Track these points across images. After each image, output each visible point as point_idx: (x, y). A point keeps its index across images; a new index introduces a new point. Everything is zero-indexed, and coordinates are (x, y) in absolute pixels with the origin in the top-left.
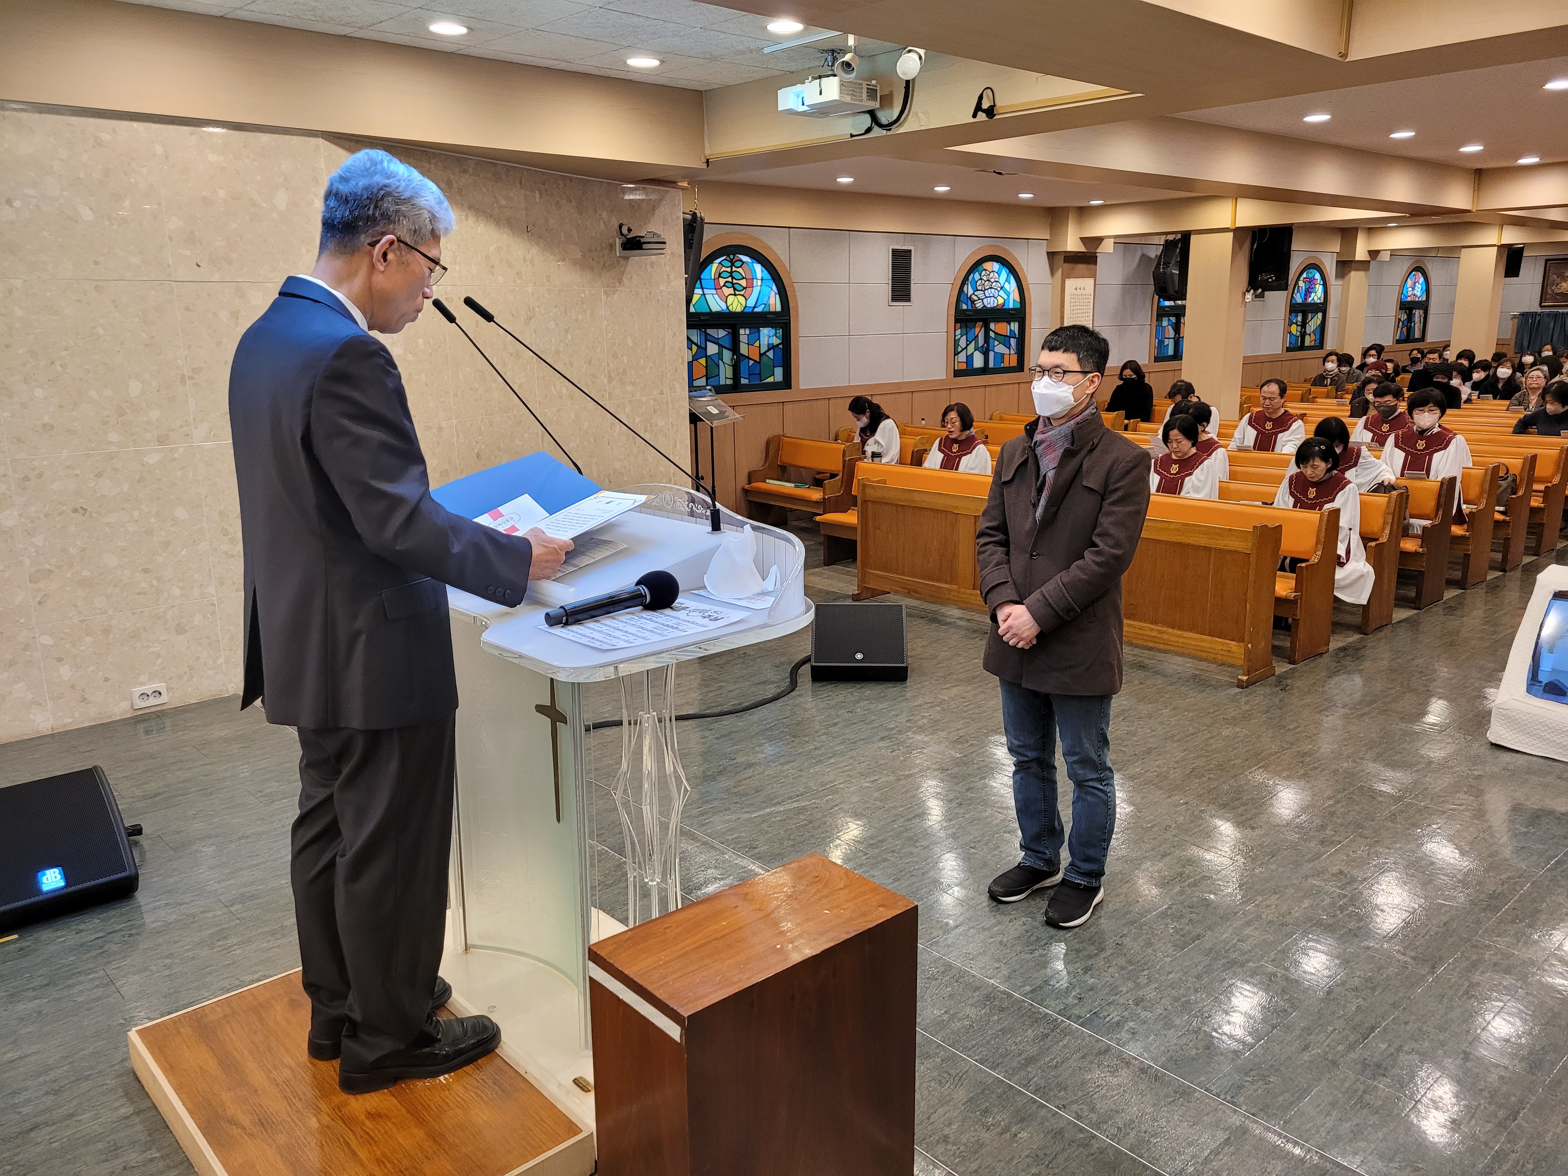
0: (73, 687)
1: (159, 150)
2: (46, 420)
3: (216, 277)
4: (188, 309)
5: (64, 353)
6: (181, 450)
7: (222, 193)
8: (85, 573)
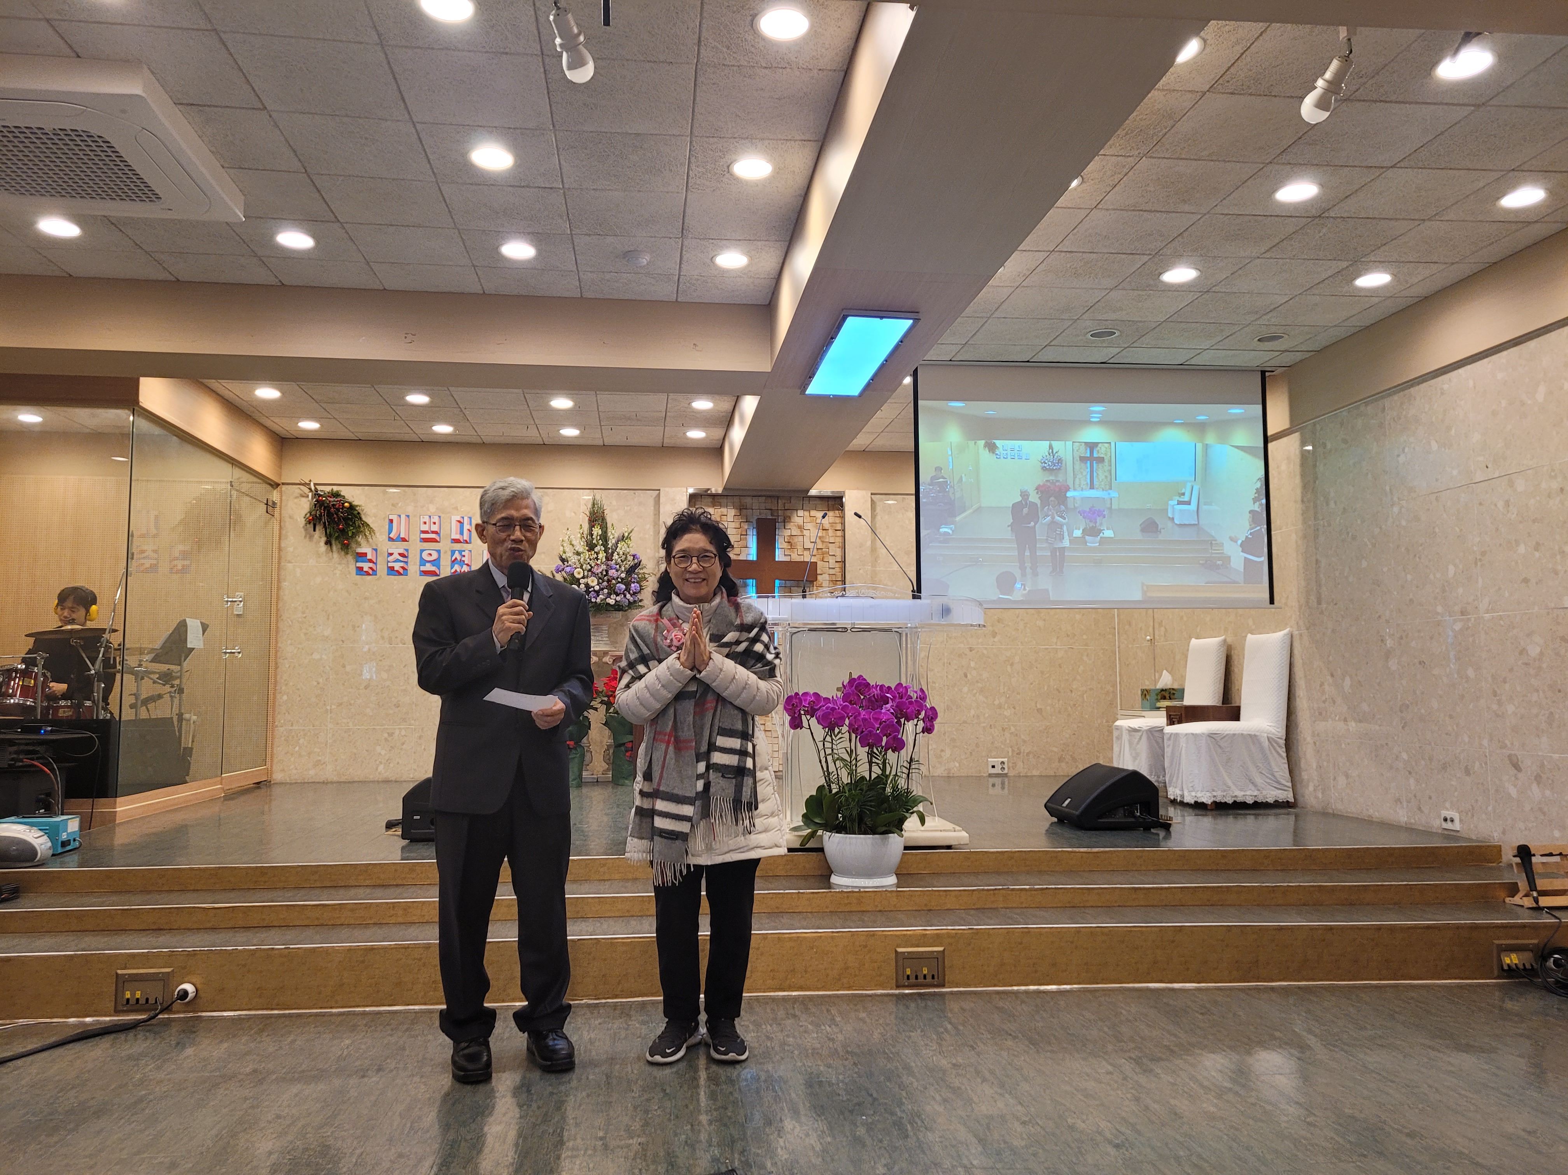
0: (1415, 796)
1: (1471, 383)
2: (1411, 596)
3: (1496, 475)
4: (1480, 504)
5: (1420, 548)
6: (1473, 619)
7: (1504, 403)
8: (1423, 711)
